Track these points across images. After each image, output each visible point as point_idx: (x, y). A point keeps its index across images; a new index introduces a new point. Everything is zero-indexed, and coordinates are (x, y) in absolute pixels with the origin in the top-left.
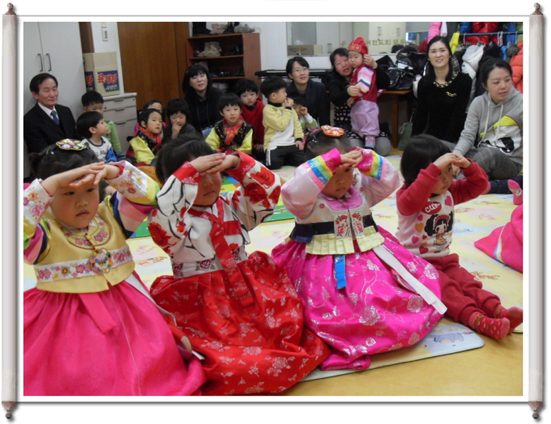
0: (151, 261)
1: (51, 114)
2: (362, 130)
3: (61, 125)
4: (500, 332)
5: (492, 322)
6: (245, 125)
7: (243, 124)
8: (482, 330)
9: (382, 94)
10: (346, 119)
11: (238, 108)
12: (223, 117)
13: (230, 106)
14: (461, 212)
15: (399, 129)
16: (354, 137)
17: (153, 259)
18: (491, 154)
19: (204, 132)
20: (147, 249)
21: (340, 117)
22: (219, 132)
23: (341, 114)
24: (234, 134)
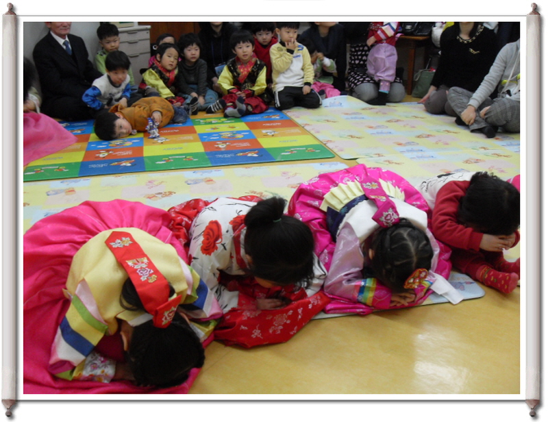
0: (160, 196)
1: (64, 44)
2: (378, 74)
3: (73, 56)
4: (508, 286)
5: (501, 276)
6: (259, 62)
7: (256, 61)
8: (489, 283)
9: (399, 38)
10: (362, 62)
11: (250, 45)
12: (236, 55)
13: (241, 43)
14: (472, 163)
15: (415, 76)
16: (369, 81)
17: (161, 193)
18: (508, 105)
19: (216, 68)
20: (156, 183)
21: (355, 60)
22: (232, 70)
23: (356, 57)
24: (248, 71)
